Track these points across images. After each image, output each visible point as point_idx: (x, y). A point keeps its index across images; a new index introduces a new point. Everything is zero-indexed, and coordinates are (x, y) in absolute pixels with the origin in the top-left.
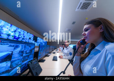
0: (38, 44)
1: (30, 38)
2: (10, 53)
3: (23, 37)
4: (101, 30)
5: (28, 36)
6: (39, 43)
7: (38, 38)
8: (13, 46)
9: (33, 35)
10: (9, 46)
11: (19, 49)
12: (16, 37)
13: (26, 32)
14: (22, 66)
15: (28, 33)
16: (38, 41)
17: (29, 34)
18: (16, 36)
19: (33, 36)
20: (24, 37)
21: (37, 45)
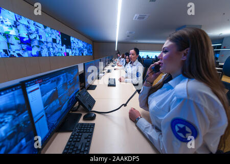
0: (74, 51)
1: (54, 41)
2: (55, 90)
3: (38, 38)
4: (185, 57)
5: (50, 34)
6: (76, 50)
7: (72, 39)
8: (55, 81)
9: (57, 31)
10: (52, 82)
11: (61, 83)
12: (25, 40)
13: (41, 25)
14: (70, 100)
15: (45, 27)
16: (72, 45)
17: (48, 29)
18: (24, 38)
19: (58, 34)
20: (40, 37)
21: (73, 55)
